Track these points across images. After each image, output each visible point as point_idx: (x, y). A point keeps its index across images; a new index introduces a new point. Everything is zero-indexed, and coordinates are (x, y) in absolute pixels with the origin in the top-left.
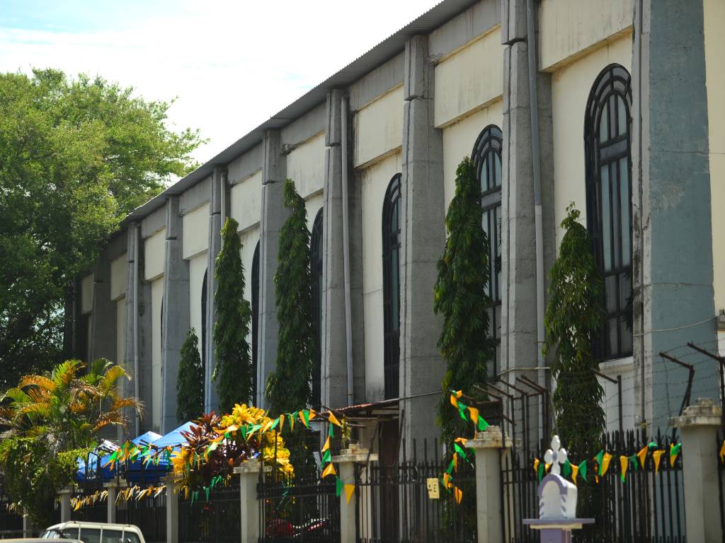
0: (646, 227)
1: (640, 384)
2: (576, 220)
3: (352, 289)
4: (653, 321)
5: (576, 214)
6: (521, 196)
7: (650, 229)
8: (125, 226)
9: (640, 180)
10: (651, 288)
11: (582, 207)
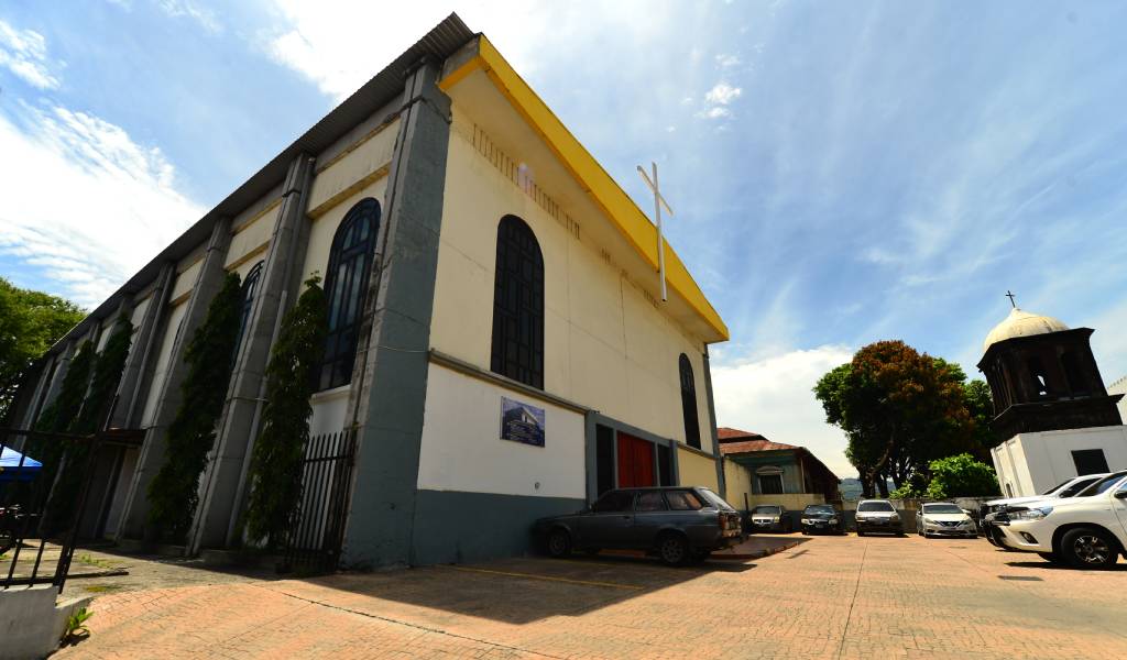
0: (386, 266)
1: (356, 395)
2: (318, 284)
3: (146, 369)
4: (381, 338)
5: (317, 280)
6: (273, 283)
7: (390, 267)
8: (47, 355)
9: (386, 235)
10: (383, 311)
11: (323, 275)
